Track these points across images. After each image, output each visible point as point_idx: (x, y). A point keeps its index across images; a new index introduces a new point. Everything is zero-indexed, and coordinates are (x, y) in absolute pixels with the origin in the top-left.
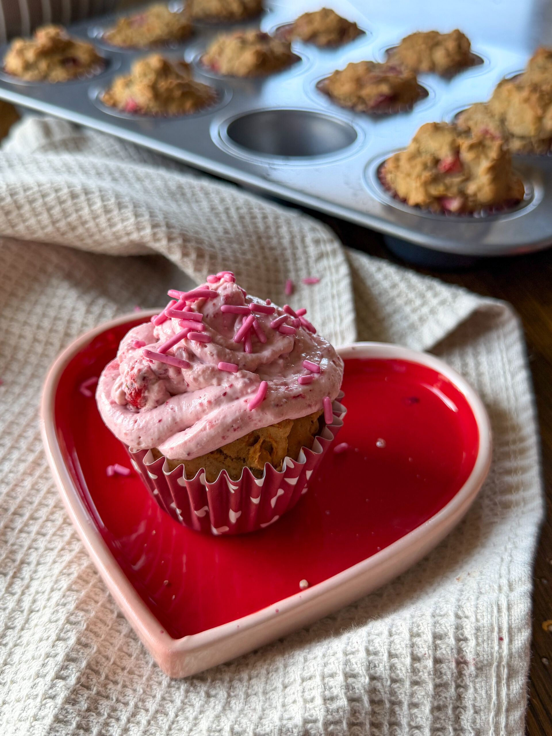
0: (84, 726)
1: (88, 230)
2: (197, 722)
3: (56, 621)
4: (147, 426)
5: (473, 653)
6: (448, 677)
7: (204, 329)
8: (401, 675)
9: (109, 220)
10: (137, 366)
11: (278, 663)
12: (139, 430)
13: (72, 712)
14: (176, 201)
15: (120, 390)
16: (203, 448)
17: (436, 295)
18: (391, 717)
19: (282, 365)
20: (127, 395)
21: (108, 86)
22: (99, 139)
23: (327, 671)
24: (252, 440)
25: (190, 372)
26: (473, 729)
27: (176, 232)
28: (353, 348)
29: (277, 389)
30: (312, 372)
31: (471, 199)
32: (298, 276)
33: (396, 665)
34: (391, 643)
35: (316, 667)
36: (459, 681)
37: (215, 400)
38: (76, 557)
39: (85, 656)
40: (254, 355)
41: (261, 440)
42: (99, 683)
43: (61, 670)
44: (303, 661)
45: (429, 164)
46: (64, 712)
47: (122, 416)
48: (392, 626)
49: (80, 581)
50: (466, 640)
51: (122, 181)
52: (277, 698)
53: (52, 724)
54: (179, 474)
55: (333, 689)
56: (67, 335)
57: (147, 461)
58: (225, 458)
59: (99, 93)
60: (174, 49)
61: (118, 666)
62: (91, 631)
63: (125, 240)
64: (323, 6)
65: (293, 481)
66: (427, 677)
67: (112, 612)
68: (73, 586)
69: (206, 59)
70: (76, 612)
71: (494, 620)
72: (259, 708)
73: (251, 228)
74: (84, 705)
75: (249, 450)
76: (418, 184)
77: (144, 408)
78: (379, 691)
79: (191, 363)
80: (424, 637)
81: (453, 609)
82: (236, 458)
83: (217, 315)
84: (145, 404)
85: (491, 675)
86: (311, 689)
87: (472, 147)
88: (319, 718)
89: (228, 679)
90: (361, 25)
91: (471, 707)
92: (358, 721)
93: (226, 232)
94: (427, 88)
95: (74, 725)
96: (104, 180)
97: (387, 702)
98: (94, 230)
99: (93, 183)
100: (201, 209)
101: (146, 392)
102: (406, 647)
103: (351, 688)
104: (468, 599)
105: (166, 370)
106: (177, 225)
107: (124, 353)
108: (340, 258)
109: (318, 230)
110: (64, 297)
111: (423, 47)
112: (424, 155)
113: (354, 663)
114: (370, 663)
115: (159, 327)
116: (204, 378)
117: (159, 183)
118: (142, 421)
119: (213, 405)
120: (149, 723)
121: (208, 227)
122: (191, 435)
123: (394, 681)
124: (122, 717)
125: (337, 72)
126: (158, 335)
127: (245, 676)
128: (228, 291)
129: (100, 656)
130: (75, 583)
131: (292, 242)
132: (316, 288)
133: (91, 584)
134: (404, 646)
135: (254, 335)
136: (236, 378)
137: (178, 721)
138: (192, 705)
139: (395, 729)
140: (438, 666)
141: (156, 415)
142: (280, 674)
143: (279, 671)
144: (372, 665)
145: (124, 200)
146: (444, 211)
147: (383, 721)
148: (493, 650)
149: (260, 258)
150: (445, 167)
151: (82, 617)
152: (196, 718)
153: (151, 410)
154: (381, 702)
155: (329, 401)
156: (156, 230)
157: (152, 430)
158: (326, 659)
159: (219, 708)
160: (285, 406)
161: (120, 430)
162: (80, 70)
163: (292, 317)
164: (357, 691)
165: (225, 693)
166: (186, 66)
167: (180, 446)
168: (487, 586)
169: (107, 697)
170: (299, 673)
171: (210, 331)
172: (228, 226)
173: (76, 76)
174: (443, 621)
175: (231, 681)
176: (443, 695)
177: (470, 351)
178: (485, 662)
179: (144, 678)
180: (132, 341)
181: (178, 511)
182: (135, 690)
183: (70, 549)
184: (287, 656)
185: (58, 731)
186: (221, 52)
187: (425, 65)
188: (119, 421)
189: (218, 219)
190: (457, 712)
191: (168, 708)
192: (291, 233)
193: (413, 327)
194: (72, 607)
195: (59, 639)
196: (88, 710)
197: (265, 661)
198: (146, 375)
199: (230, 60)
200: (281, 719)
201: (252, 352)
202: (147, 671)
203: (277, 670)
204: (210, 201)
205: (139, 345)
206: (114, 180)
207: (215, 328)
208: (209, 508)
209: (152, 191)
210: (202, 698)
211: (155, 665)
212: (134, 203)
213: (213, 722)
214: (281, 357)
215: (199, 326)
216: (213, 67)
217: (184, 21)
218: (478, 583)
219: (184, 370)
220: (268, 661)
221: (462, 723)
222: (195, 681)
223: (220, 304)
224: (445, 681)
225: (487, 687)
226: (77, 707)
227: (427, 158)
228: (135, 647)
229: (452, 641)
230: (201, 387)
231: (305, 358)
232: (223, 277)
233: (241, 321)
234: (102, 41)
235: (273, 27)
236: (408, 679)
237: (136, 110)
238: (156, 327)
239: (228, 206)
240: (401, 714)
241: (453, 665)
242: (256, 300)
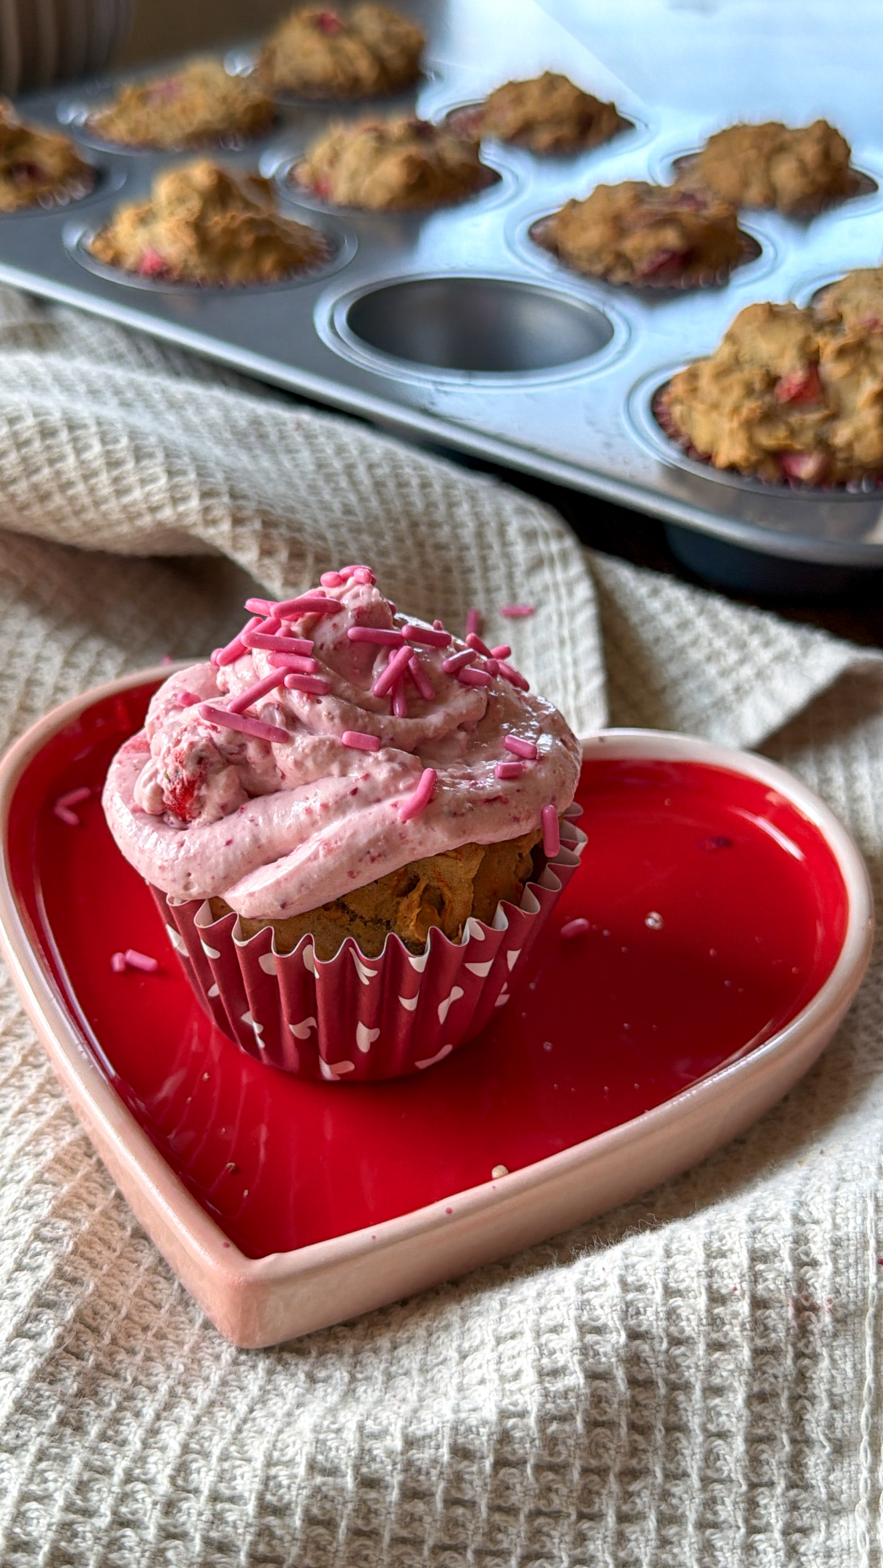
0: (73, 1421)
1: (72, 500)
2: (292, 1419)
3: (14, 1237)
4: (203, 853)
5: (828, 1289)
6: (779, 1335)
7: (317, 670)
8: (688, 1331)
9: (116, 480)
10: (187, 739)
11: (449, 1316)
12: (188, 859)
13: (49, 1397)
14: (249, 449)
15: (152, 783)
16: (312, 892)
17: (767, 644)
18: (668, 1414)
19: (464, 743)
20: (166, 793)
21: (104, 222)
22: (84, 329)
23: (546, 1321)
24: (404, 884)
25: (288, 750)
26: (829, 1439)
27: (250, 508)
28: (601, 739)
29: (453, 785)
30: (522, 757)
31: (841, 455)
32: (490, 602)
33: (679, 1311)
34: (669, 1269)
35: (523, 1316)
36: (800, 1345)
37: (336, 802)
38: (49, 1125)
39: (72, 1298)
40: (411, 722)
41: (422, 885)
42: (98, 1349)
43: (26, 1322)
44: (498, 1307)
45: (758, 386)
46: (33, 1395)
47: (155, 835)
48: (671, 1240)
49: (58, 1167)
50: (814, 1264)
51: (139, 406)
52: (447, 1378)
53: (12, 1414)
54: (263, 947)
55: (558, 1355)
56: (26, 709)
57: (201, 920)
58: (351, 920)
59: (84, 235)
60: (236, 149)
61: (135, 1323)
62: (82, 1255)
63: (147, 521)
64: (547, 68)
65: (481, 969)
66: (738, 1334)
67: (122, 1226)
68: (46, 1176)
69: (303, 173)
70: (54, 1220)
71: (869, 1226)
72: (412, 1397)
73: (397, 506)
74: (72, 1386)
75: (398, 903)
76: (735, 424)
77: (198, 820)
78: (646, 1362)
79: (291, 733)
80: (734, 1258)
81: (790, 1207)
82: (372, 920)
83: (339, 645)
84: (200, 813)
85: (863, 1333)
86: (514, 1357)
87: (842, 353)
88: (529, 1408)
89: (351, 1350)
90: (626, 109)
91: (824, 1396)
92: (604, 1418)
93: (348, 511)
94: (760, 239)
95: (53, 1418)
96: (105, 404)
97: (661, 1383)
98: (86, 501)
99: (84, 410)
100: (297, 466)
101: (203, 787)
102: (699, 1276)
103: (591, 1353)
104: (818, 1191)
105: (243, 747)
106: (250, 493)
107: (158, 718)
108: (576, 568)
109: (532, 513)
110: (20, 635)
111: (752, 154)
112: (747, 368)
113: (598, 1307)
114: (627, 1307)
115: (228, 669)
116: (315, 760)
117: (214, 413)
118: (194, 843)
119: (332, 812)
120: (198, 1420)
121: (312, 499)
122: (291, 868)
123: (675, 1341)
124: (145, 1411)
125: (574, 203)
126: (225, 684)
127: (384, 1342)
128: (363, 601)
129: (101, 1302)
130: (50, 1169)
131: (480, 535)
132: (528, 625)
133: (79, 1175)
134: (694, 1274)
135: (411, 686)
136: (377, 762)
137: (254, 1419)
138: (281, 1395)
139: (678, 1439)
140: (759, 1312)
141: (220, 831)
142: (454, 1334)
143: (451, 1329)
144: (631, 1311)
145: (146, 443)
146: (787, 479)
147: (653, 1422)
148: (866, 1284)
149: (415, 563)
150: (789, 390)
151: (65, 1230)
152: (289, 1414)
153: (211, 823)
154: (649, 1384)
155: (554, 813)
156: (209, 502)
157: (213, 860)
158: (543, 1301)
159: (333, 1399)
160: (470, 816)
161: (150, 864)
162: (44, 189)
163: (484, 658)
164: (604, 1359)
165: (345, 1374)
166: (265, 186)
167: (267, 889)
168: (856, 1167)
169: (116, 1376)
170: (491, 1328)
171: (328, 674)
172: (353, 499)
173: (34, 201)
174: (769, 1228)
175: (356, 1353)
176: (770, 1371)
177: (835, 753)
178: (852, 1307)
179: (186, 1348)
180: (175, 695)
181: (257, 1028)
182: (169, 1368)
183: (39, 1110)
184: (466, 1302)
185: (22, 1428)
186: (334, 158)
187: (754, 193)
188: (149, 845)
189: (332, 485)
190: (798, 1407)
191: (235, 1398)
192: (477, 515)
193: (721, 706)
194: (44, 1211)
195: (19, 1267)
196: (80, 1394)
197: (423, 1315)
198: (204, 754)
199: (354, 176)
200: (457, 1410)
201: (407, 715)
202: (191, 1335)
203: (447, 1327)
204: (315, 449)
205: (190, 700)
206: (125, 405)
207: (337, 669)
208: (319, 1021)
209: (200, 428)
210: (301, 1384)
211: (207, 1325)
212: (166, 449)
213: (324, 1417)
214: (461, 727)
215: (307, 663)
216: (319, 190)
217: (256, 94)
218: (839, 1164)
219: (275, 746)
220: (431, 1315)
221: (807, 1428)
222: (286, 1356)
223: (347, 625)
224: (773, 1342)
225: (856, 1356)
226: (58, 1387)
227: (754, 375)
228: (168, 1292)
229: (787, 1266)
230: (309, 779)
231: (508, 732)
232: (352, 574)
233: (386, 658)
234: (86, 131)
235: (440, 110)
236: (702, 1339)
237: (161, 273)
238: (222, 669)
239: (352, 461)
240: (689, 1409)
241: (790, 1312)
242: (413, 622)
